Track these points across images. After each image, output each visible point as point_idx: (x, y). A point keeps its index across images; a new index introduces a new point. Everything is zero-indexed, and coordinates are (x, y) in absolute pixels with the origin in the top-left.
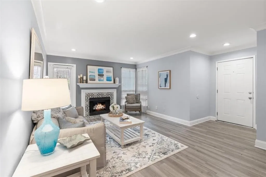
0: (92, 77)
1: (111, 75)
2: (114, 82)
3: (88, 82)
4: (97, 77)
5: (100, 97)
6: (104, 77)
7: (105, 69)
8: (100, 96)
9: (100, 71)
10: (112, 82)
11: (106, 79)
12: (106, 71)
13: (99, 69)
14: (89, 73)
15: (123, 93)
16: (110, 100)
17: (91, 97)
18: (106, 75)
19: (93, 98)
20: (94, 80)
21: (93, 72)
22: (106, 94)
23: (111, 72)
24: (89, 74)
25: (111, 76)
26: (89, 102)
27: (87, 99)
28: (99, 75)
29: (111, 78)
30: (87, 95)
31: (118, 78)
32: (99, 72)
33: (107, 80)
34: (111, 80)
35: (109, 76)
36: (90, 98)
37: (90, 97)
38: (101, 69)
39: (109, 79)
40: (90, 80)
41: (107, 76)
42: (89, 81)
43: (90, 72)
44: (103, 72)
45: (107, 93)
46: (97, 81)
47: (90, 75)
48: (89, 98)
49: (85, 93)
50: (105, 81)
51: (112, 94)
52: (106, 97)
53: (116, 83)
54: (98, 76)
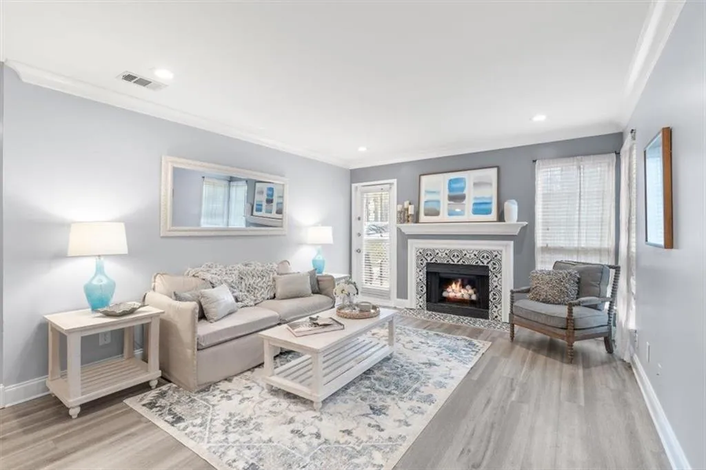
0: (430, 206)
1: (491, 193)
2: (501, 217)
3: (421, 220)
4: (444, 205)
5: (456, 263)
6: (465, 202)
7: (470, 177)
8: (456, 260)
9: (454, 186)
10: (493, 216)
11: (471, 207)
12: (472, 184)
13: (451, 181)
14: (425, 195)
15: (539, 257)
16: (488, 277)
17: (429, 261)
18: (471, 195)
19: (436, 264)
20: (437, 213)
21: (433, 192)
22: (473, 256)
23: (490, 184)
24: (423, 198)
25: (491, 198)
26: (427, 272)
27: (422, 264)
28: (451, 198)
29: (490, 203)
30: (422, 254)
31: (514, 201)
32: (450, 189)
33: (476, 212)
34: (488, 212)
35: (483, 198)
36: (427, 263)
37: (429, 259)
38: (457, 180)
39: (481, 208)
40: (426, 215)
41: (476, 198)
42: (423, 218)
43: (427, 192)
44: (463, 189)
45: (476, 253)
46: (445, 216)
47: (425, 200)
48: (425, 262)
49: (416, 248)
50: (469, 215)
51: (495, 258)
52: (474, 264)
53: (506, 218)
54: (447, 202)
